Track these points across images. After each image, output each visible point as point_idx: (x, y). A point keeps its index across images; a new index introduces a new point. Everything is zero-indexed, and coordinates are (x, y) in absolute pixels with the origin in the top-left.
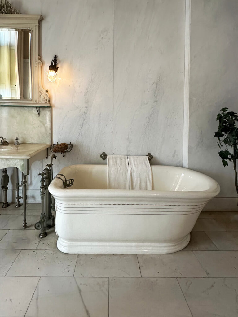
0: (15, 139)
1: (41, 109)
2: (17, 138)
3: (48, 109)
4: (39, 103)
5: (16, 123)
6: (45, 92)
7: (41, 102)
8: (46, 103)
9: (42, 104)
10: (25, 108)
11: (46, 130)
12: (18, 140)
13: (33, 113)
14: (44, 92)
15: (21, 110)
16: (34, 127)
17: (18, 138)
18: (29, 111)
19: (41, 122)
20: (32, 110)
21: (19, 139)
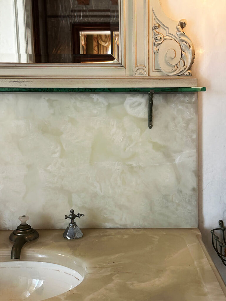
0: (67, 217)
1: (158, 100)
2: (72, 212)
3: (187, 99)
4: (154, 74)
5: (57, 155)
6: (174, 32)
7: (159, 71)
8: (181, 75)
9: (166, 77)
10: (95, 97)
11: (178, 179)
12: (76, 220)
13: (126, 114)
14: (173, 29)
15: (78, 104)
16: (131, 167)
17: (76, 213)
18: (109, 106)
19: (157, 147)
20: (122, 103)
21: (79, 216)
